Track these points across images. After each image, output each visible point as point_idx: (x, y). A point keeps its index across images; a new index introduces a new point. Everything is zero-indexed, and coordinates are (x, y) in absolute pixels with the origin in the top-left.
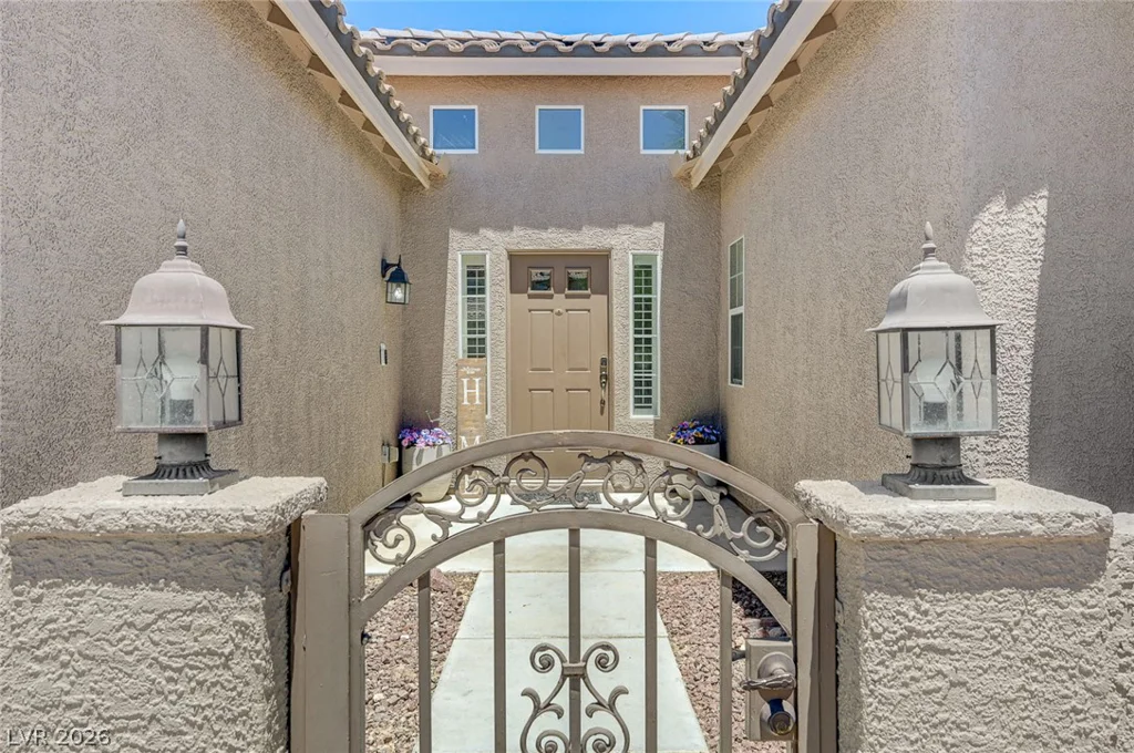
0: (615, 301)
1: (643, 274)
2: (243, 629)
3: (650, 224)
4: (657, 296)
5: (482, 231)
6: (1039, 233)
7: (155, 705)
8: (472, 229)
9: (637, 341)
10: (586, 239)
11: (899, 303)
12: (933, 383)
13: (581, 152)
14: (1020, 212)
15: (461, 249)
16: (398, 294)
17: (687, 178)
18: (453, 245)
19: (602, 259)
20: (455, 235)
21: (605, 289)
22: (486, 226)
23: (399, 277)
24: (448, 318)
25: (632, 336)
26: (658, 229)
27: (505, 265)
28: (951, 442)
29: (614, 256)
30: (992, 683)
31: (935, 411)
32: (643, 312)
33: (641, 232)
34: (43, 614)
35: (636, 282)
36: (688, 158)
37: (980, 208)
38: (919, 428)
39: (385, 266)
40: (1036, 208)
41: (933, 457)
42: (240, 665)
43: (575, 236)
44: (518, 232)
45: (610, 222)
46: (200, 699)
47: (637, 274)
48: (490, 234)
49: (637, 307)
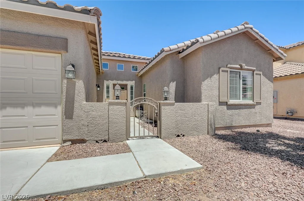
0: (128, 91)
1: (132, 88)
2: (125, 109)
3: (133, 81)
4: (134, 91)
5: (109, 81)
6: (175, 85)
7: (119, 114)
8: (108, 80)
9: (131, 97)
10: (124, 82)
11: (164, 89)
12: (166, 94)
13: (123, 70)
14: (174, 83)
15: (106, 83)
16: (98, 89)
17: (138, 75)
18: (105, 82)
19: (126, 85)
20: (105, 81)
21: (127, 89)
22: (110, 80)
23: (99, 87)
24: (104, 93)
25: (130, 96)
26: (134, 82)
27: (112, 86)
28: (167, 98)
29: (128, 85)
30: (169, 111)
31: (166, 96)
32: (132, 92)
33: (131, 82)
34: (111, 108)
35: (131, 89)
36: (138, 73)
37: (170, 83)
38: (165, 97)
39: (97, 85)
40: (175, 82)
41: (166, 99)
42: (124, 111)
43: (122, 82)
44: (114, 81)
45: (127, 80)
46: (122, 113)
47: (131, 87)
48: (110, 81)
49: (131, 92)
